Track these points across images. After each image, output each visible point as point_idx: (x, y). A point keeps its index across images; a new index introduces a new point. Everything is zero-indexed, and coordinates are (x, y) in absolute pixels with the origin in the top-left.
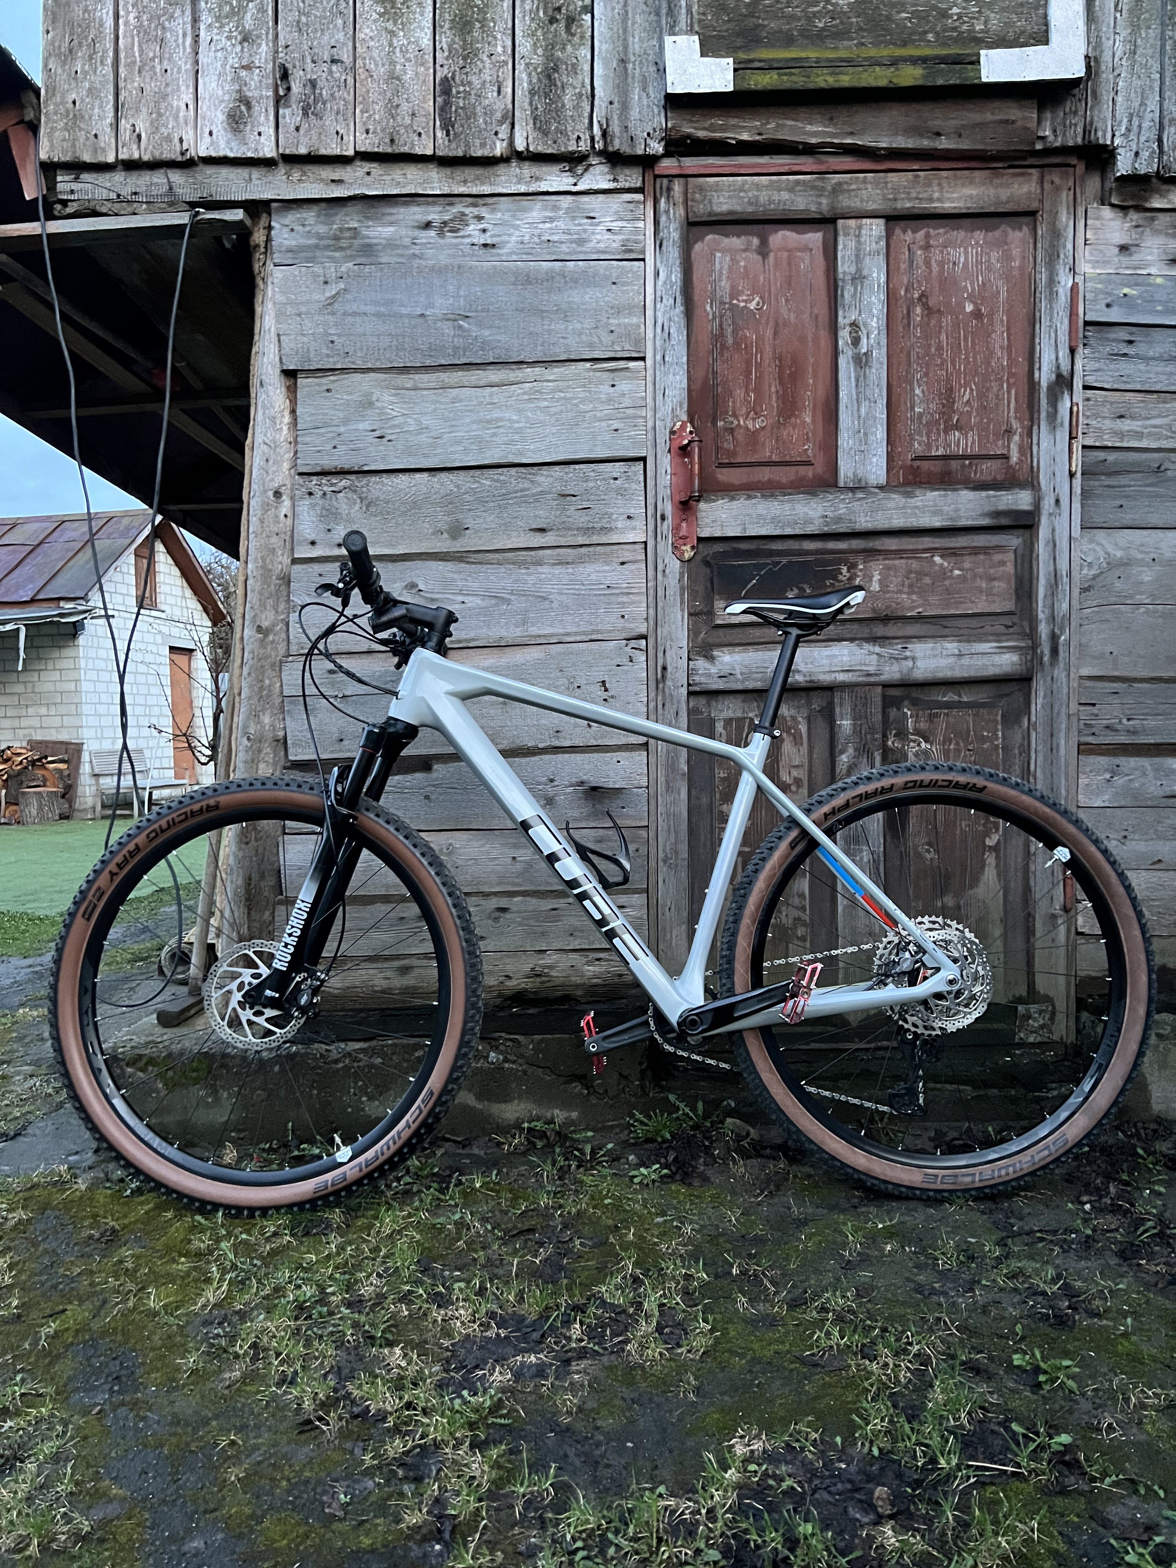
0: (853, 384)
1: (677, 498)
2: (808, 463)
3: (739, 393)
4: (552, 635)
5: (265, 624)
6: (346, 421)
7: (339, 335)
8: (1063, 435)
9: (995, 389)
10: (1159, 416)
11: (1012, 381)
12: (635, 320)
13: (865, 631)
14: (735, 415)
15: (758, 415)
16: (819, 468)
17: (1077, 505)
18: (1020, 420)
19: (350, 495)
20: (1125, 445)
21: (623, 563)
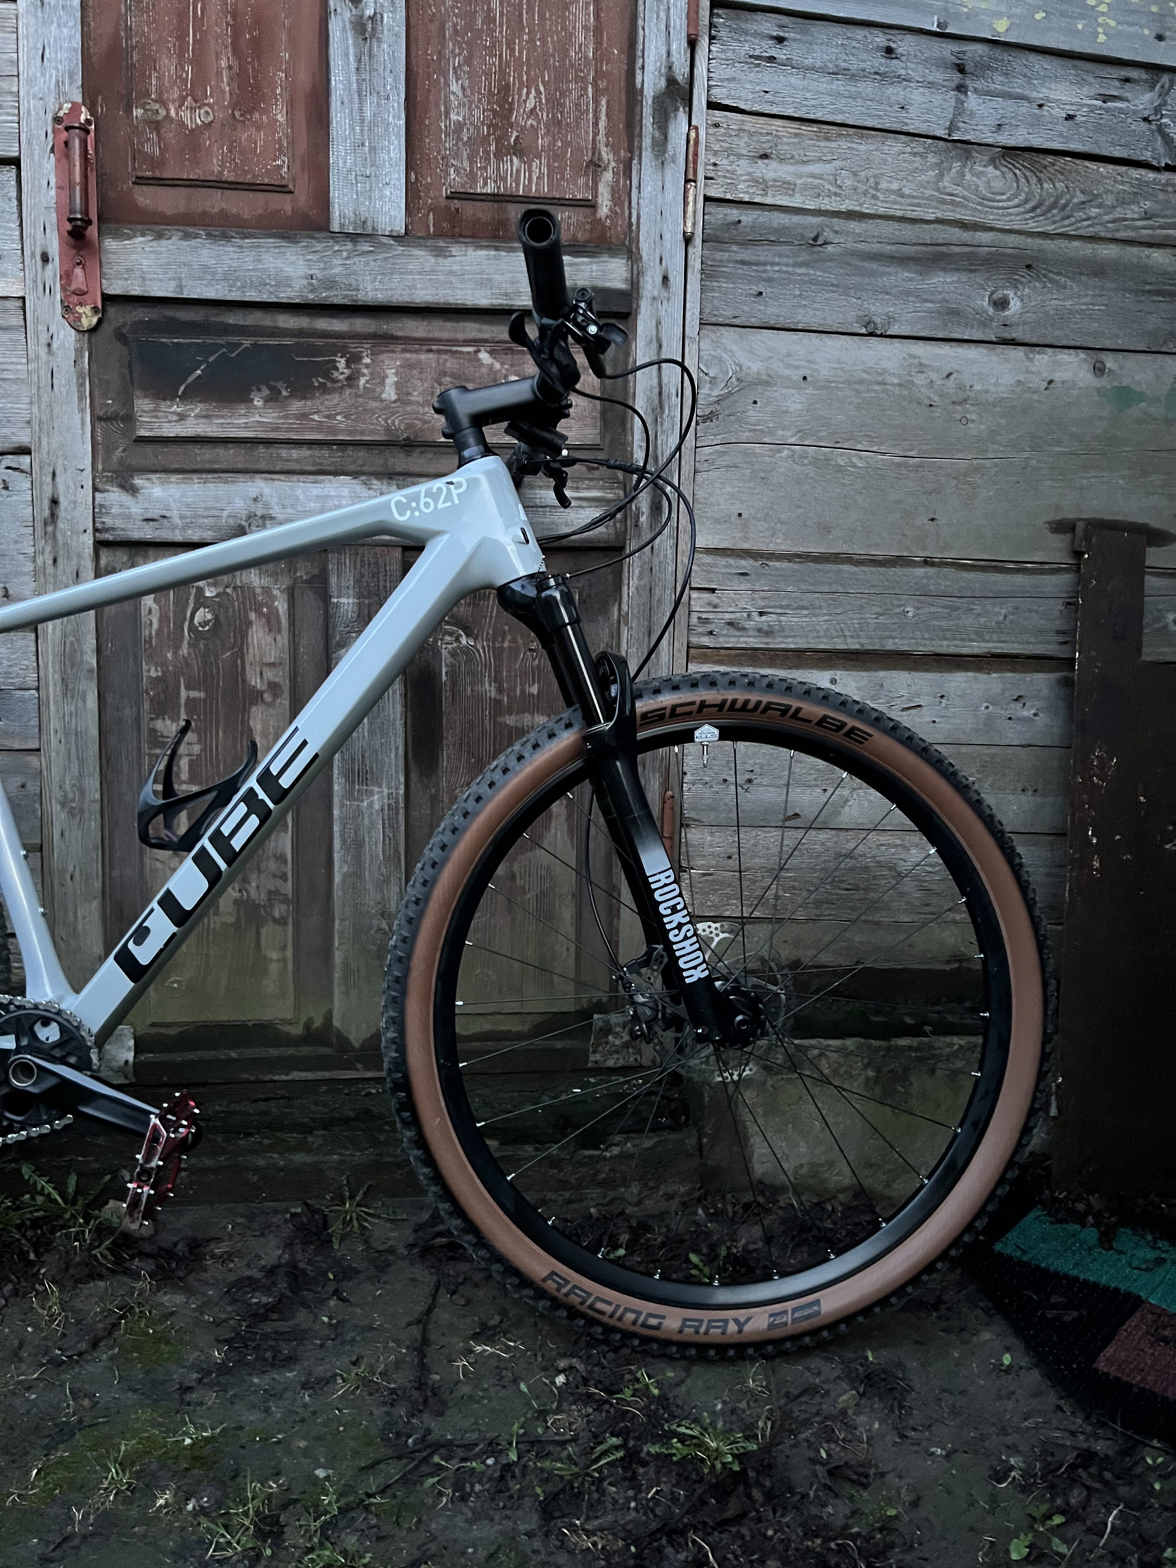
0: (353, 66)
2: (282, 189)
3: (168, 65)
8: (675, 174)
9: (574, 95)
10: (820, 160)
11: (602, 84)
13: (377, 461)
14: (162, 101)
15: (199, 102)
16: (302, 198)
17: (694, 286)
18: (615, 149)
20: (769, 200)
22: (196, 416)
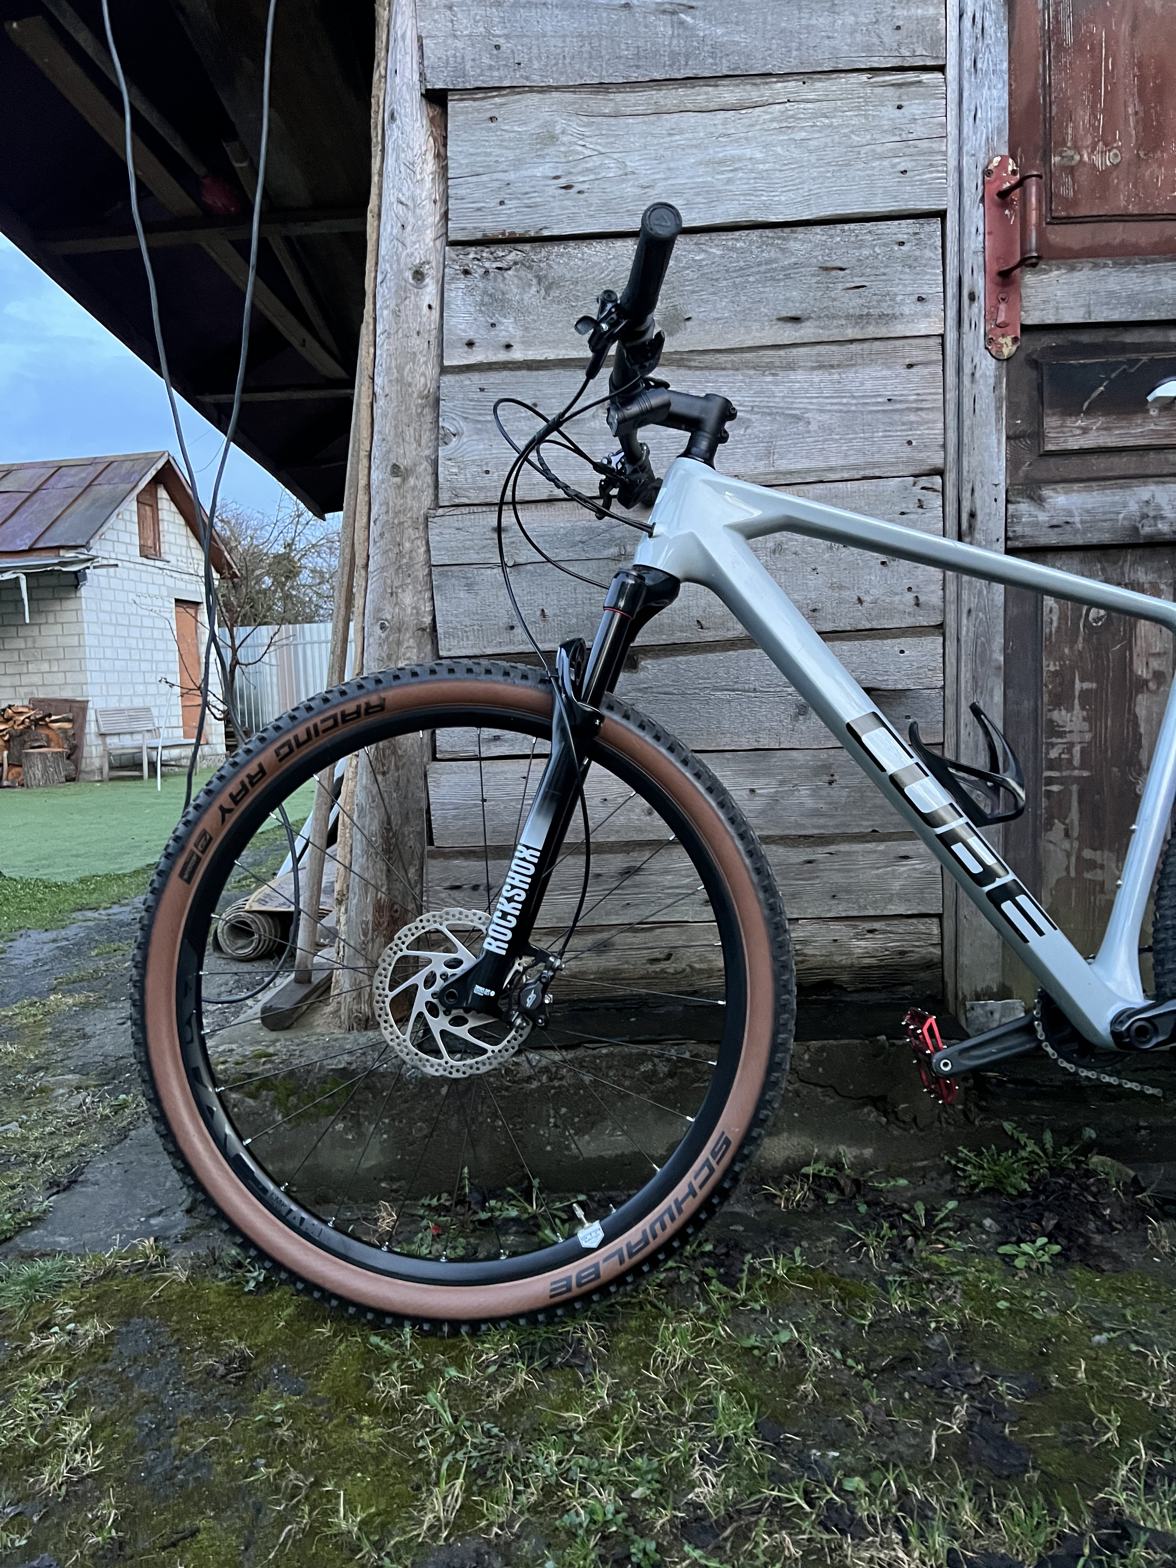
1: (996, 268)
3: (1082, 115)
4: (808, 471)
5: (404, 463)
6: (518, 163)
7: (507, 37)
12: (931, 11)
14: (1077, 148)
15: (1109, 145)
19: (522, 273)
21: (910, 366)
22: (1098, 429)
